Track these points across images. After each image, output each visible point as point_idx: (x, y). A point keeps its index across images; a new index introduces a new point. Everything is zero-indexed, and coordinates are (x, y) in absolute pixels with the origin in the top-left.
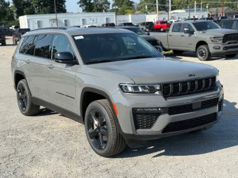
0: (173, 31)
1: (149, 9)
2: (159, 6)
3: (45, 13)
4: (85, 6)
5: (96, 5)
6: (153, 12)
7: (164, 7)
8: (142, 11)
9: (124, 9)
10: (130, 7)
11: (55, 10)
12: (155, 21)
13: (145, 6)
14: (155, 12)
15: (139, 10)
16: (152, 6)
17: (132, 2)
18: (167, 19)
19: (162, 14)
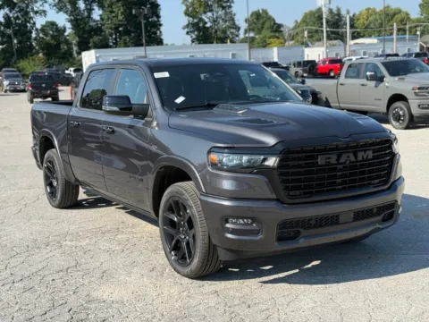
0: (346, 77)
1: (310, 37)
2: (327, 31)
3: (126, 45)
4: (196, 33)
5: (216, 31)
6: (317, 43)
7: (337, 33)
8: (298, 41)
9: (265, 37)
10: (277, 35)
11: (144, 41)
12: (321, 58)
13: (303, 31)
14: (321, 43)
15: (293, 39)
16: (317, 31)
17: (280, 26)
18: (342, 55)
19: (334, 45)
